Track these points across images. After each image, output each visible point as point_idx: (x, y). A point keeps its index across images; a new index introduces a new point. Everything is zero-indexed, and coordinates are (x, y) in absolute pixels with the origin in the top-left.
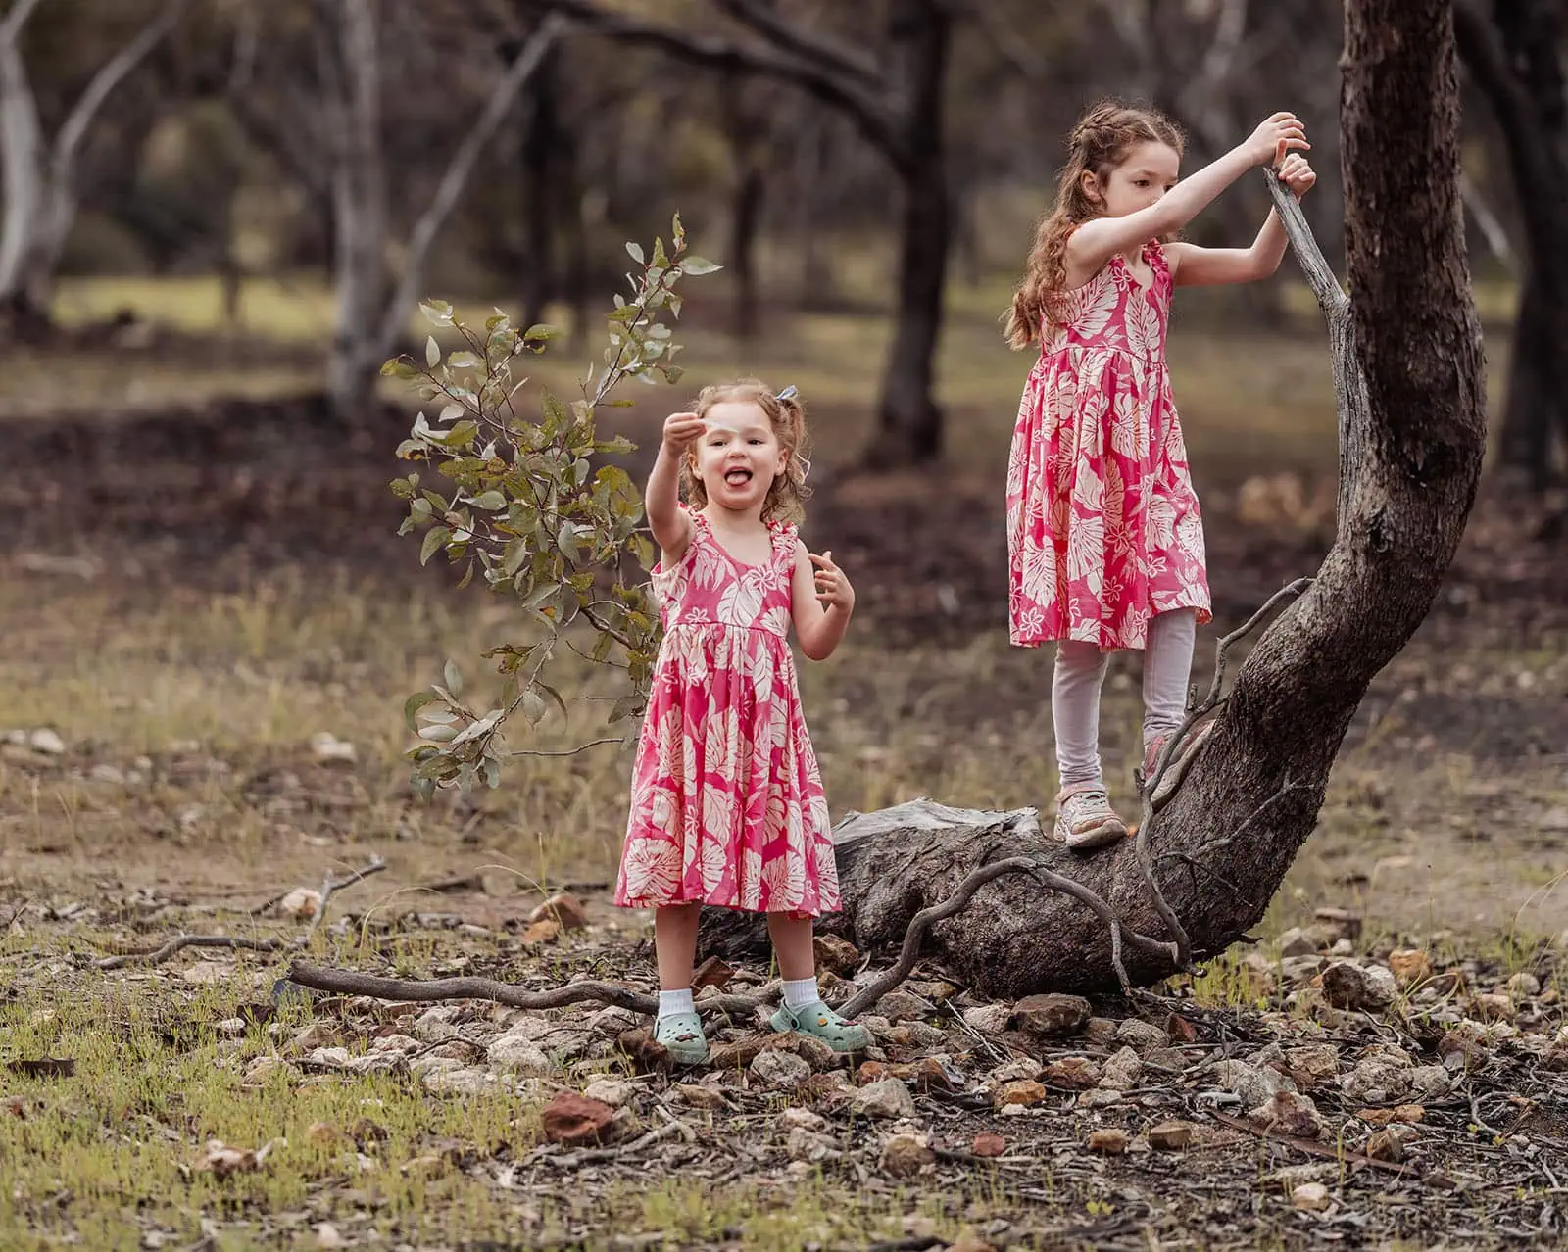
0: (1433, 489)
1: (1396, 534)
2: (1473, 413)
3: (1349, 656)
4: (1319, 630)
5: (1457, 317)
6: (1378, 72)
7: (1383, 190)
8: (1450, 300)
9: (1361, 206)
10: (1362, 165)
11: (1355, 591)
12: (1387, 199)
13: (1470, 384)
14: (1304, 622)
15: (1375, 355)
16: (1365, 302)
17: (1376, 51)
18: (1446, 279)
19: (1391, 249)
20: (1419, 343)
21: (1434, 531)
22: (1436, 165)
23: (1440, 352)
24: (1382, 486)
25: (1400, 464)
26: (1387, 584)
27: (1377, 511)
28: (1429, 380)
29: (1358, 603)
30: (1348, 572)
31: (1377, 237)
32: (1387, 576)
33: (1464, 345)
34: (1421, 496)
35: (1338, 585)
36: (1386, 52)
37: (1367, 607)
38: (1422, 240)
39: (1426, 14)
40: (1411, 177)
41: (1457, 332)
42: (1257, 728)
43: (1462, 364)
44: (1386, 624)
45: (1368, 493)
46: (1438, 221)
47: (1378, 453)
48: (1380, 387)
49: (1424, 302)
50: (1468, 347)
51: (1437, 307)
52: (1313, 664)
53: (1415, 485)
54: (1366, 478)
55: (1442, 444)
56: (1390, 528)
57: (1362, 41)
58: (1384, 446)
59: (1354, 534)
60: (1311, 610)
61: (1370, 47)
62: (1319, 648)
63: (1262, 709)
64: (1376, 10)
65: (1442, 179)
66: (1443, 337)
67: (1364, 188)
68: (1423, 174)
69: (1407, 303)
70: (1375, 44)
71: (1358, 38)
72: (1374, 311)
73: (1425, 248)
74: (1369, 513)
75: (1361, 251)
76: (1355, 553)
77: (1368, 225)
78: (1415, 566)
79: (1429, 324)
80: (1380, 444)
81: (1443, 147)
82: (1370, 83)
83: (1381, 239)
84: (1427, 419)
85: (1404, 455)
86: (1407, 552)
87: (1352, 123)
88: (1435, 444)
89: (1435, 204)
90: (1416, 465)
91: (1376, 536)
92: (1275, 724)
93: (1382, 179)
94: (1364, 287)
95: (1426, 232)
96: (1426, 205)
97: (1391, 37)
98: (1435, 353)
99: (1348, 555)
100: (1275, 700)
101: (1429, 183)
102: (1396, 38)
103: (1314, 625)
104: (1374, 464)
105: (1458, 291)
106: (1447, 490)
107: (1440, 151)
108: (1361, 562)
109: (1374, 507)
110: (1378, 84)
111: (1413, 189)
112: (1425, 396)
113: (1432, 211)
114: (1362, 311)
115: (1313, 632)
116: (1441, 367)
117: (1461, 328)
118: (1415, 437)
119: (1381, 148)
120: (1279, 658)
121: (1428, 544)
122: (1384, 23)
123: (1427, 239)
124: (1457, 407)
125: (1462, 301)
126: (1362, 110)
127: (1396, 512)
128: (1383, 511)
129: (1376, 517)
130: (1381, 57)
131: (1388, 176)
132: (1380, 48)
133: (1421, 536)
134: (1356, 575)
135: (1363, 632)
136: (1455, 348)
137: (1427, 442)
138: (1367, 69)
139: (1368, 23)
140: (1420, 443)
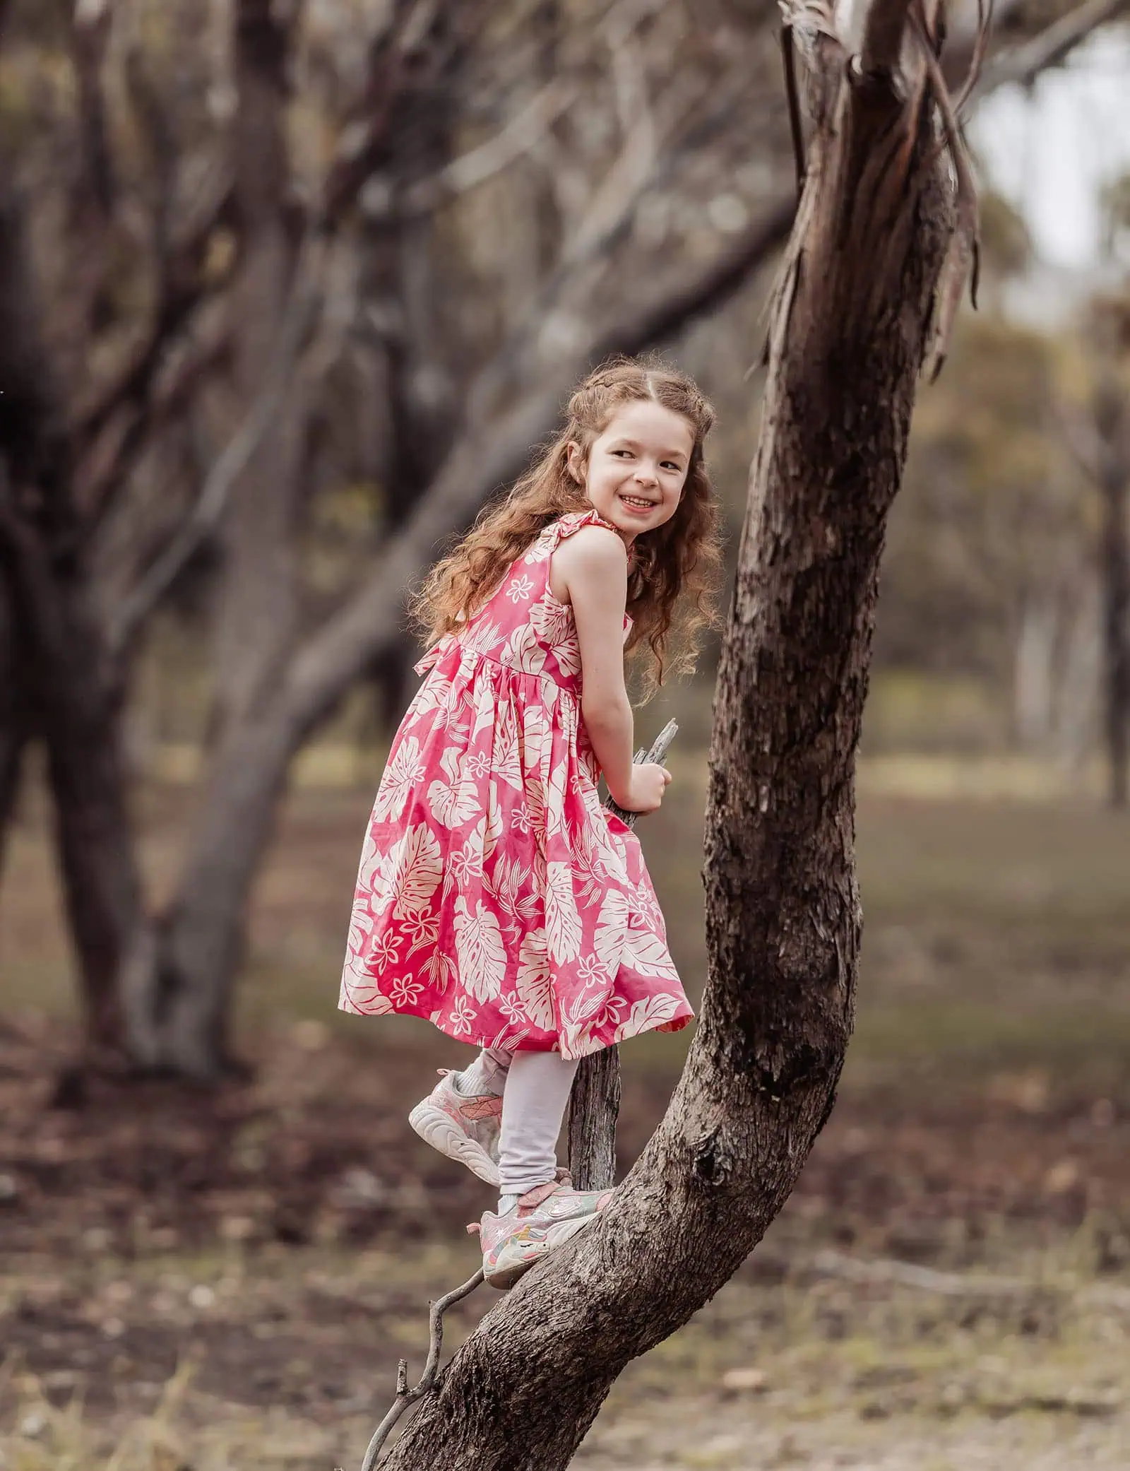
0: (787, 1104)
1: (734, 1163)
2: (846, 1007)
3: (647, 1320)
4: (610, 1286)
5: (843, 887)
6: (802, 583)
7: (782, 730)
8: (837, 865)
9: (748, 748)
10: (756, 697)
11: (665, 1236)
12: (785, 741)
13: (849, 970)
14: (585, 1275)
15: (737, 937)
16: (732, 872)
17: (802, 555)
18: (836, 841)
19: (780, 804)
20: (796, 920)
21: (783, 1156)
22: (848, 697)
23: (822, 932)
24: (717, 1101)
25: (750, 1075)
26: (712, 1223)
27: (708, 1134)
28: (803, 968)
29: (669, 1250)
30: (656, 1212)
31: (764, 790)
32: (713, 1215)
33: (848, 920)
34: (772, 1113)
35: (642, 1227)
36: (815, 556)
37: (680, 1254)
38: (820, 790)
39: (872, 509)
40: (818, 713)
41: (842, 906)
42: (497, 1412)
43: (843, 946)
44: (700, 1276)
45: (694, 1111)
46: (838, 770)
47: (716, 1060)
48: (737, 976)
49: (809, 869)
50: (852, 924)
51: (823, 876)
52: (594, 1330)
53: (765, 1099)
54: (692, 1092)
55: (807, 1047)
56: (727, 1154)
57: (783, 542)
58: (727, 1050)
59: (669, 1163)
60: (594, 1260)
61: (793, 551)
62: (606, 1309)
63: (511, 1388)
64: (807, 505)
65: (852, 714)
66: (826, 912)
67: (755, 728)
68: (831, 710)
69: (790, 870)
70: (801, 547)
71: (777, 539)
72: (745, 882)
73: (821, 801)
74: (695, 1136)
75: (738, 807)
76: (669, 1186)
77: (755, 773)
78: (750, 1202)
79: (810, 897)
80: (721, 1048)
81: (859, 675)
82: (788, 595)
83: (770, 791)
84: (791, 1016)
85: (755, 1062)
86: (745, 1184)
87: (751, 647)
88: (798, 1047)
89: (840, 746)
90: (771, 1075)
91: (707, 1166)
92: (526, 1405)
93: (784, 715)
94: (736, 851)
95: (826, 782)
96: (830, 747)
97: (825, 536)
98: (815, 933)
99: (657, 1188)
100: (534, 1375)
101: (838, 720)
102: (831, 539)
103: (600, 1279)
104: (708, 1074)
105: (846, 855)
106: (805, 1105)
107: (856, 679)
108: (677, 1197)
109: (703, 1128)
110: (799, 597)
111: (820, 727)
112: (795, 987)
113: (837, 753)
114: (725, 881)
115: (600, 1288)
116: (820, 951)
117: (847, 899)
118: (773, 1038)
119: (790, 678)
120: (546, 1322)
121: (771, 1173)
122: (814, 519)
123: (825, 792)
124: (830, 1000)
125: (849, 866)
126: (769, 629)
127: (735, 1134)
128: (718, 1132)
129: (708, 1141)
130: (808, 562)
131: (792, 712)
132: (808, 551)
133: (765, 1164)
134: (668, 1215)
135: (671, 1288)
136: (836, 927)
137: (789, 1045)
138: (785, 578)
139: (796, 522)
140: (780, 1048)
